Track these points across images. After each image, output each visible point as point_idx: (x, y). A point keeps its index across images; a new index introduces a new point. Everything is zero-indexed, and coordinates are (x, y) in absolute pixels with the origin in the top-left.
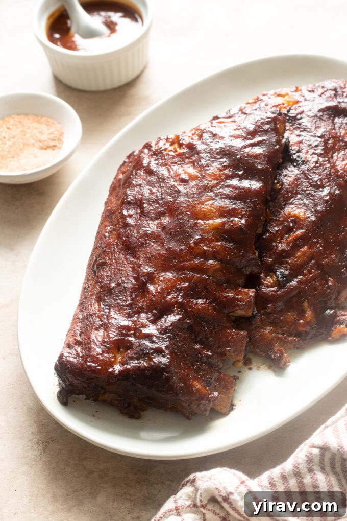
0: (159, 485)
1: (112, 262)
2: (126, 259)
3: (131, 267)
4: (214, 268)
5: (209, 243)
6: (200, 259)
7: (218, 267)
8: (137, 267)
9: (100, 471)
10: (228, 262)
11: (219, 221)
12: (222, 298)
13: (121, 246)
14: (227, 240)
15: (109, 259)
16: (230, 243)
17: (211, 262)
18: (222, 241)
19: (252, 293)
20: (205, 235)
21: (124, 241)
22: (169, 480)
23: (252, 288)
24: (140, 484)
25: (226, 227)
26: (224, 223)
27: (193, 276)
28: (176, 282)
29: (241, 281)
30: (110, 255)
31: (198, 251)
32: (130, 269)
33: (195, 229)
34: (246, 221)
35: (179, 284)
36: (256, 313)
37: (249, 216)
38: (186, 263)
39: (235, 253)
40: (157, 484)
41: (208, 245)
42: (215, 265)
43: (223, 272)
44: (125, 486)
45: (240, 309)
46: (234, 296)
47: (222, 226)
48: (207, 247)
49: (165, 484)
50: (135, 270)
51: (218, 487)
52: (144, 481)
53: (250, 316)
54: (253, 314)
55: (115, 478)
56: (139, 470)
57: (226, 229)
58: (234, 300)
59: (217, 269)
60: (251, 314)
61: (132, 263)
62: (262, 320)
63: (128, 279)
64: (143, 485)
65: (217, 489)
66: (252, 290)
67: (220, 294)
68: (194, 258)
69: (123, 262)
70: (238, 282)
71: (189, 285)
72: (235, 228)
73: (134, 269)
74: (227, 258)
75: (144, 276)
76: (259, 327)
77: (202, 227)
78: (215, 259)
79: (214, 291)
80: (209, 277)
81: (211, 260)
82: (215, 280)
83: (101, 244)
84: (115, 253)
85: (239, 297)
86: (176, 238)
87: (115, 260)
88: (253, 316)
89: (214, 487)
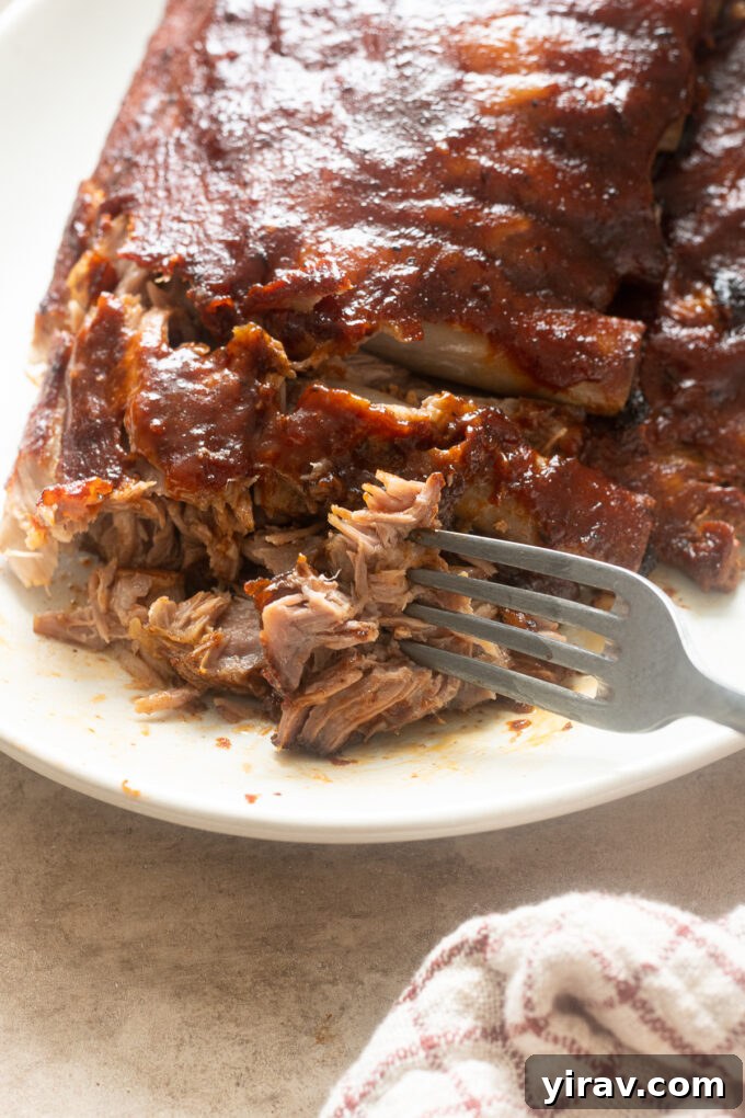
0: (340, 987)
1: (156, 196)
2: (206, 186)
3: (220, 213)
4: (511, 232)
5: (501, 147)
6: (464, 196)
7: (523, 228)
8: (242, 209)
9: (124, 945)
10: (558, 220)
11: (540, 81)
12: (529, 336)
13: (191, 149)
14: (561, 148)
15: (146, 188)
16: (570, 157)
17: (498, 209)
18: (545, 147)
19: (631, 333)
20: (487, 122)
21: (203, 133)
22: (372, 969)
23: (634, 317)
24: (270, 985)
25: (562, 101)
26: (555, 90)
27: (435, 249)
28: (372, 260)
29: (599, 293)
30: (151, 175)
31: (458, 169)
32: (219, 220)
33: (456, 99)
34: (632, 93)
35: (384, 268)
36: (641, 404)
37: (641, 79)
38: (416, 203)
39: (586, 193)
40: (334, 983)
41: (497, 155)
42: (514, 223)
43: (539, 249)
44: (216, 992)
45: (589, 380)
46: (571, 335)
47: (547, 100)
48: (492, 158)
49: (362, 983)
50: (235, 220)
51: (597, 951)
52: (284, 974)
53: (620, 413)
54: (628, 403)
55: (178, 967)
56: (263, 939)
57: (562, 111)
58: (569, 345)
59: (520, 235)
60: (622, 404)
61: (224, 198)
62: (656, 433)
63: (207, 251)
64: (281, 987)
65: (595, 955)
66: (632, 324)
67: (521, 323)
68: (443, 191)
69: (193, 196)
70: (590, 289)
71: (419, 275)
72: (590, 110)
73: (229, 219)
74: (559, 203)
75: (262, 239)
76: (645, 453)
77: (480, 96)
78: (517, 201)
79: (503, 307)
80: (491, 257)
81: (503, 202)
82: (508, 272)
83: (121, 150)
84: (167, 167)
85: (589, 339)
86: (388, 124)
87: (168, 190)
88: (630, 413)
89: (585, 949)
